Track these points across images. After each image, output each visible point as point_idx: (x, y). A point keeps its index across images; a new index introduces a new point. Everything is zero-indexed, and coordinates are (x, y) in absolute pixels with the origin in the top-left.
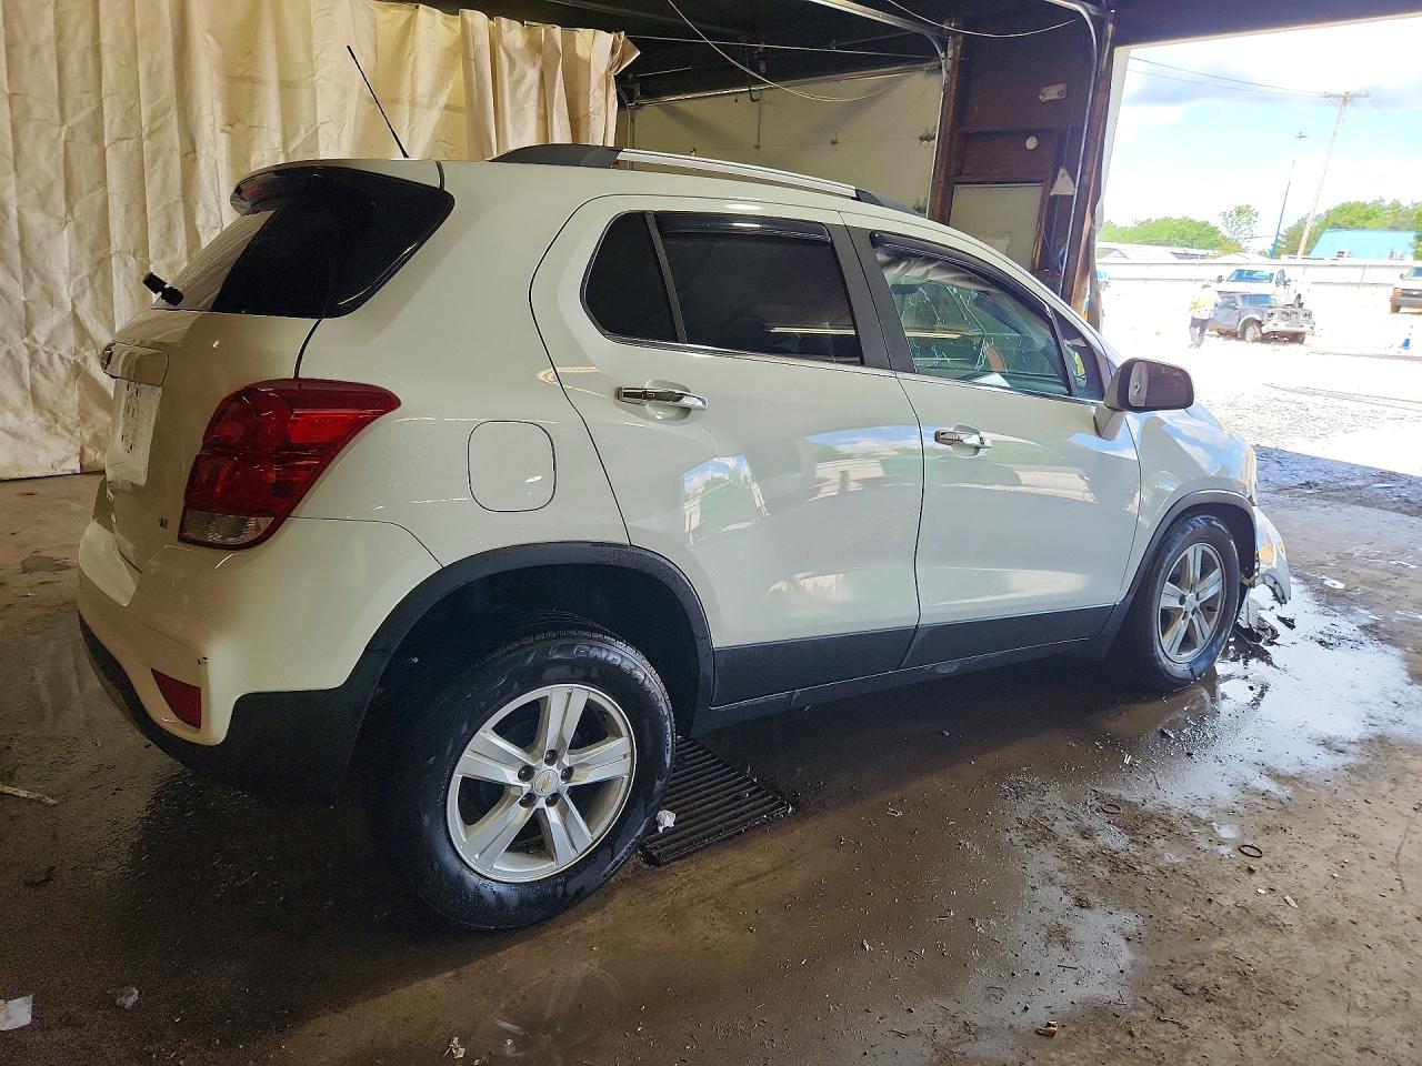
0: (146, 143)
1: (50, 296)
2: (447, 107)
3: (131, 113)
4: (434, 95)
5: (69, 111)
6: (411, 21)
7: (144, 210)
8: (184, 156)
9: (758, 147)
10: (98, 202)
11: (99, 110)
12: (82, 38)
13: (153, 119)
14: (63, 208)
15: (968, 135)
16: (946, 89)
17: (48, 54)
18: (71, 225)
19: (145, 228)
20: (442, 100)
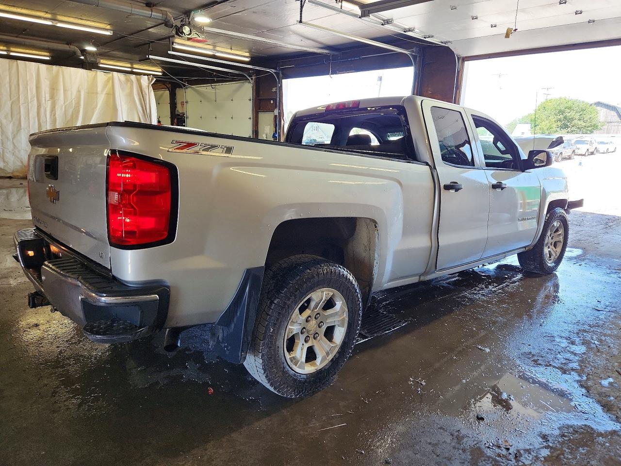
0: (30, 105)
1: (7, 138)
2: (106, 94)
3: (26, 98)
4: (102, 91)
5: (12, 98)
6: (96, 75)
7: (29, 119)
8: (38, 106)
9: (216, 101)
10: (18, 117)
11: (19, 97)
12: (15, 82)
13: (31, 99)
14: (10, 119)
15: (260, 100)
16: (253, 87)
17: (7, 86)
18: (12, 122)
19: (29, 123)
20: (105, 92)
